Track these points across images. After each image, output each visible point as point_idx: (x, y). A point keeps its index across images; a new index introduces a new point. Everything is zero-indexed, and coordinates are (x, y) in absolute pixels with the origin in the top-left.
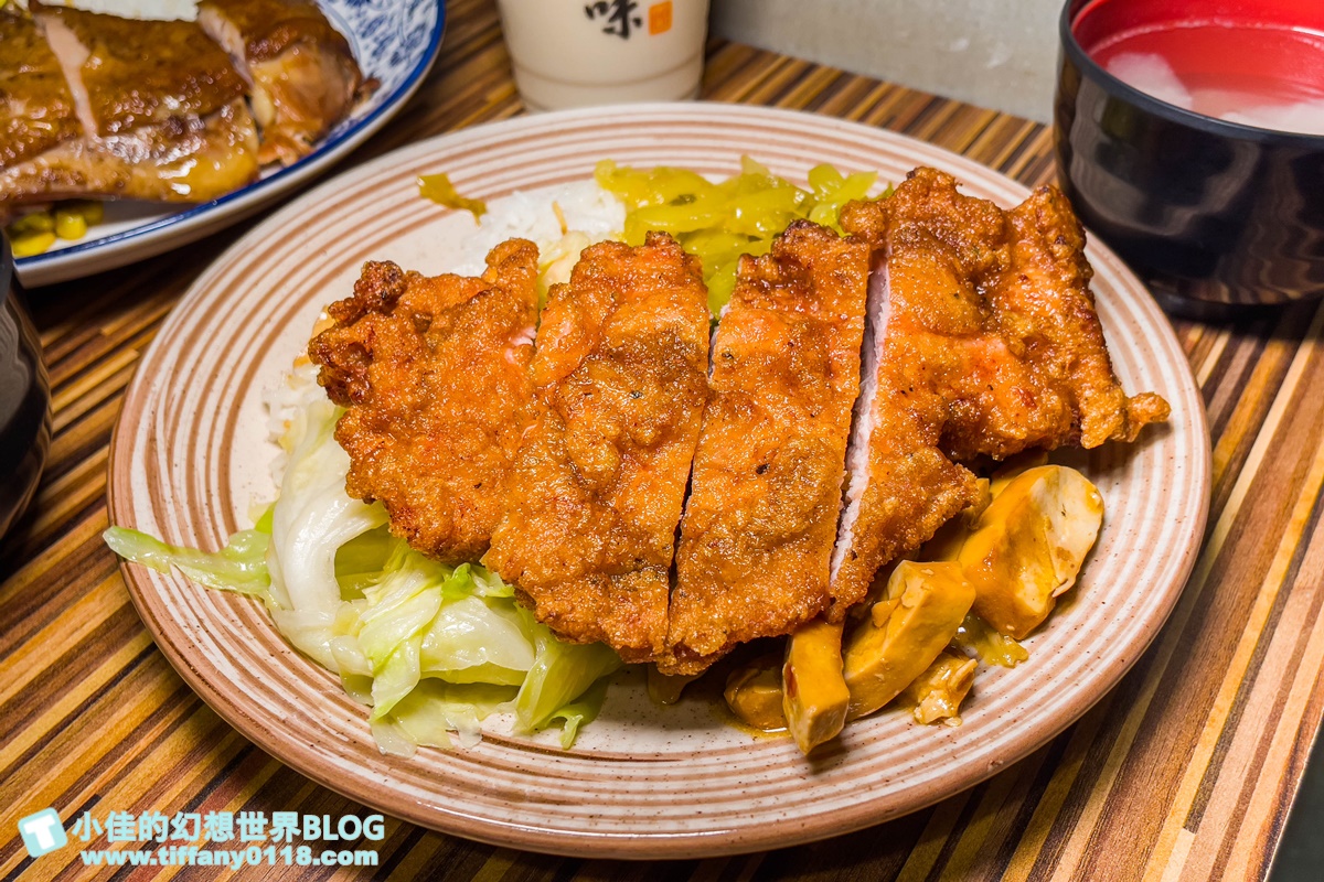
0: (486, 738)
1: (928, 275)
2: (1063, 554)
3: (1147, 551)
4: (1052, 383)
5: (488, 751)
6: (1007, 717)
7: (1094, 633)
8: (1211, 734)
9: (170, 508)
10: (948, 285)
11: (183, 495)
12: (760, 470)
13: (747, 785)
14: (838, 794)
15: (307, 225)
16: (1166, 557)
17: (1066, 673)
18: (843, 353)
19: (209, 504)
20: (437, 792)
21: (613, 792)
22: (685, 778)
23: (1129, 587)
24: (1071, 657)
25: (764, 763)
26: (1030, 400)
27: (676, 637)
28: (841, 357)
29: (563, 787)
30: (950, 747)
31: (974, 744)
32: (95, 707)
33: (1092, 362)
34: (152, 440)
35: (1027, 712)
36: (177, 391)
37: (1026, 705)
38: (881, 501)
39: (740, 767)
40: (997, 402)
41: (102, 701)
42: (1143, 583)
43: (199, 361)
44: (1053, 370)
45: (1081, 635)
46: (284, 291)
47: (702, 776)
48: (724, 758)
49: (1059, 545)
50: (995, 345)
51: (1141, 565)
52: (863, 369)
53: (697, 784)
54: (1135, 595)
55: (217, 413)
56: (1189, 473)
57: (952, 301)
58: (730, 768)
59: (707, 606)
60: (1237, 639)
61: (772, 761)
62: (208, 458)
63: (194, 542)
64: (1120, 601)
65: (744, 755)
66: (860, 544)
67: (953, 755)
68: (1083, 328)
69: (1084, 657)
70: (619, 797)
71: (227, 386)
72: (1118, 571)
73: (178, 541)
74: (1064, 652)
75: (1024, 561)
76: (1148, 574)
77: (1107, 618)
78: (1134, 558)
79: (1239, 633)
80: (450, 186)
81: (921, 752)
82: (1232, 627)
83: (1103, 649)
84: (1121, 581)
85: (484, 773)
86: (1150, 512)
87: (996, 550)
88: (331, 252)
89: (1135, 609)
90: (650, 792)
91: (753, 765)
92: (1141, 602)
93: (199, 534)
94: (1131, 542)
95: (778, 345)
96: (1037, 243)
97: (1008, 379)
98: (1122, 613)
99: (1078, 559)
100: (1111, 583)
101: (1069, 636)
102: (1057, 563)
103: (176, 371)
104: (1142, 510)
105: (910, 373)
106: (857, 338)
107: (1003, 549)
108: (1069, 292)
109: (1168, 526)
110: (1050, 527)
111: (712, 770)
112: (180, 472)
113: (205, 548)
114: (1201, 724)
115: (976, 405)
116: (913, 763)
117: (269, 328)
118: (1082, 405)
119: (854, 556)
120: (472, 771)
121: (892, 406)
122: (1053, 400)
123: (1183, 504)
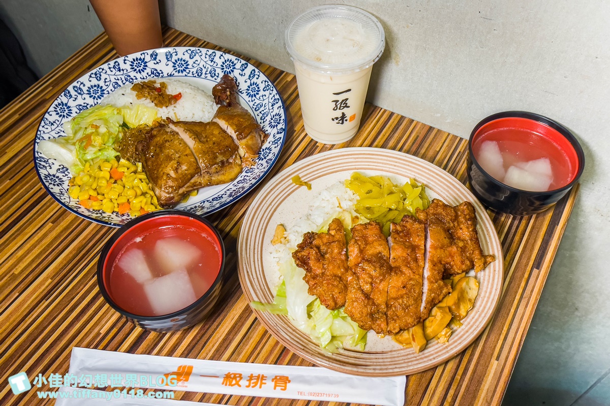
0: (345, 349)
1: (438, 233)
2: (470, 300)
3: (489, 298)
4: (467, 258)
5: (347, 353)
6: (459, 342)
7: (477, 320)
8: (502, 337)
9: (258, 291)
10: (443, 235)
11: (259, 288)
12: (404, 287)
13: (404, 359)
14: (424, 362)
15: (266, 197)
16: (493, 300)
17: (471, 331)
18: (419, 255)
19: (265, 289)
20: (340, 365)
21: (376, 362)
22: (391, 358)
23: (485, 308)
24: (472, 326)
25: (407, 353)
26: (463, 263)
27: (388, 329)
28: (419, 256)
29: (365, 362)
30: (447, 350)
31: (452, 349)
32: (244, 340)
33: (477, 252)
34: (248, 272)
35: (463, 341)
36: (248, 256)
37: (462, 339)
38: (431, 295)
39: (402, 355)
40: (455, 264)
41: (245, 338)
42: (487, 307)
43: (250, 245)
44: (468, 254)
45: (474, 320)
46: (264, 219)
47: (394, 357)
48: (398, 352)
49: (469, 298)
50: (454, 249)
51: (487, 302)
52: (425, 260)
53: (393, 359)
54: (486, 310)
55: (258, 260)
56: (499, 276)
57: (444, 239)
58: (399, 355)
59: (395, 322)
60: (509, 312)
61: (408, 353)
62: (260, 274)
63: (266, 302)
64: (483, 311)
65: (402, 351)
66: (426, 305)
67: (447, 352)
68: (475, 243)
69: (475, 327)
70: (378, 364)
71: (258, 251)
72: (482, 303)
73: (263, 302)
74: (470, 325)
75: (461, 303)
76: (489, 304)
77: (480, 316)
78: (486, 299)
79: (510, 310)
80: (300, 178)
81: (440, 351)
82: (508, 309)
83: (479, 325)
84: (483, 305)
85: (348, 359)
86: (490, 286)
87: (455, 302)
88: (273, 204)
89: (486, 314)
90: (384, 362)
91: (404, 354)
92: (487, 312)
93: (266, 298)
94: (485, 294)
95: (405, 255)
96: (464, 218)
97: (457, 259)
98: (483, 315)
99: (473, 301)
100: (480, 306)
101: (471, 320)
102: (468, 302)
103: (246, 250)
104: (488, 285)
105: (435, 259)
106: (423, 252)
107: (457, 302)
108: (472, 233)
109: (494, 290)
110: (467, 293)
111: (396, 355)
112: (256, 280)
113: (269, 303)
114: (500, 334)
115: (450, 265)
116: (439, 354)
117: (263, 231)
118: (475, 263)
119: (425, 308)
120: (345, 358)
121: (432, 269)
122: (468, 263)
123: (497, 285)
